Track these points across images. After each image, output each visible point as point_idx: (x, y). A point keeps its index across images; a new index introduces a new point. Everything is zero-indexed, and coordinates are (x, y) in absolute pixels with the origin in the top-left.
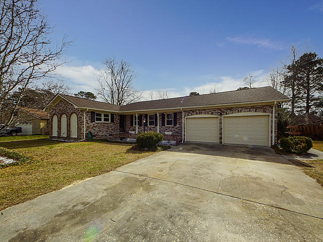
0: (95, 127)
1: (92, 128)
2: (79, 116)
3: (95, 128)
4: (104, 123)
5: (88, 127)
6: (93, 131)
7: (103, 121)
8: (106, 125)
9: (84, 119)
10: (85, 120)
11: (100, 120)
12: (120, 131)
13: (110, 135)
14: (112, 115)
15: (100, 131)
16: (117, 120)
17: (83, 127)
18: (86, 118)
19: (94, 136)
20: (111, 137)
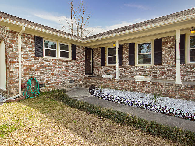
0: (45, 67)
1: (38, 69)
2: (9, 43)
3: (43, 70)
4: (60, 61)
5: (28, 68)
6: (38, 76)
7: (58, 56)
8: (65, 63)
9: (17, 50)
10: (20, 53)
11: (53, 54)
12: (86, 74)
13: (71, 82)
14: (74, 47)
15: (53, 75)
16: (81, 55)
17: (17, 68)
18: (23, 49)
19: (42, 85)
20: (72, 84)
